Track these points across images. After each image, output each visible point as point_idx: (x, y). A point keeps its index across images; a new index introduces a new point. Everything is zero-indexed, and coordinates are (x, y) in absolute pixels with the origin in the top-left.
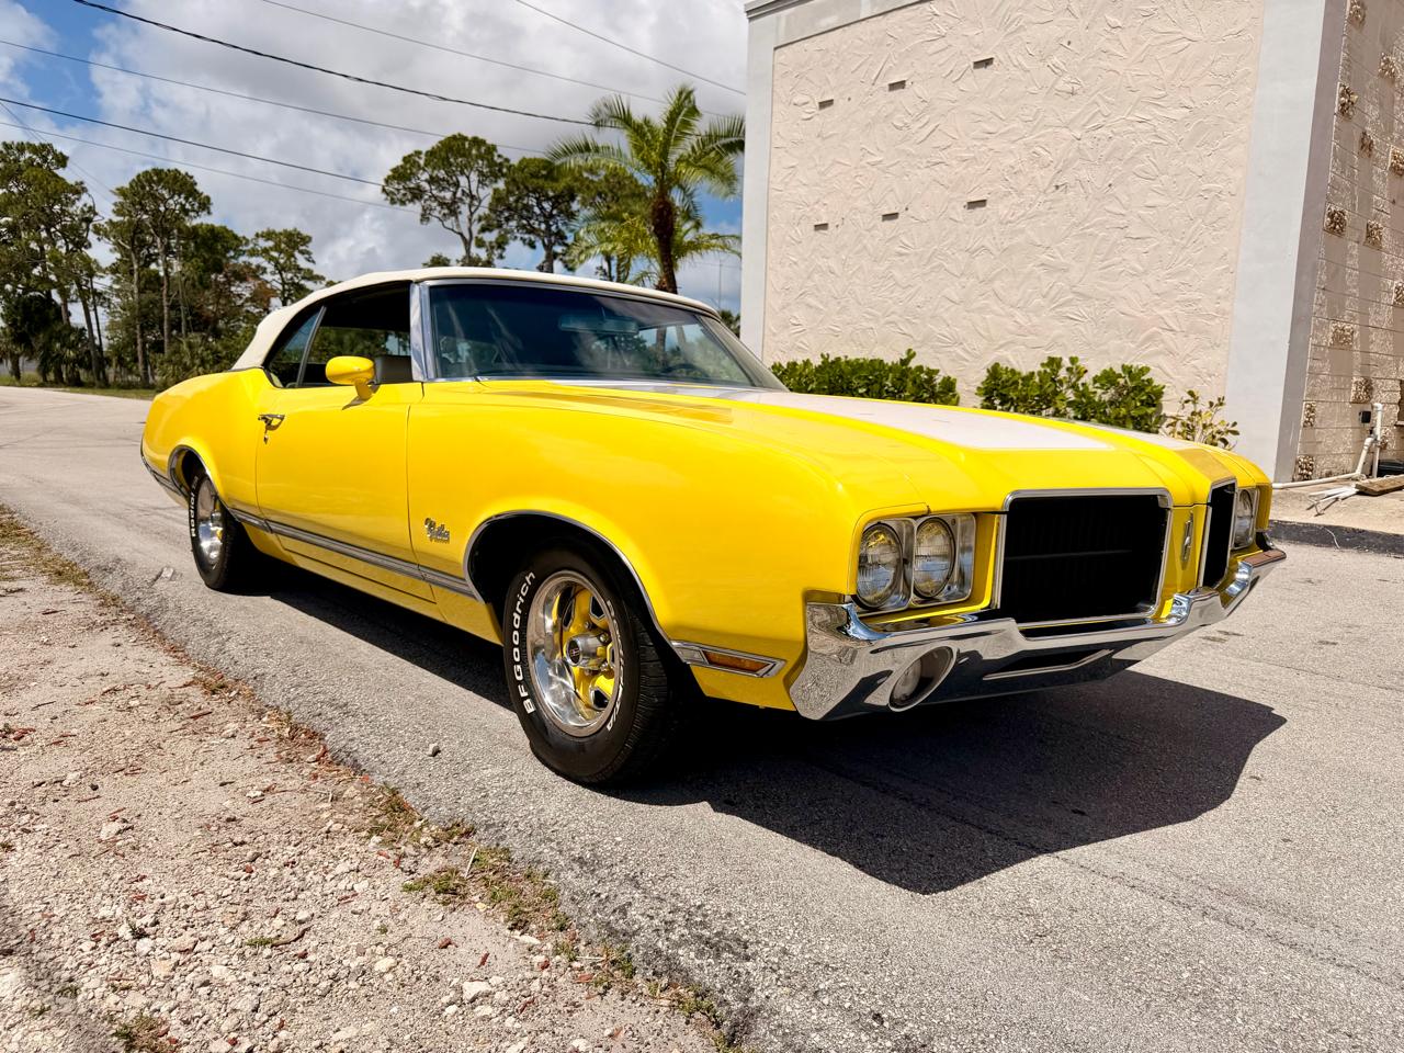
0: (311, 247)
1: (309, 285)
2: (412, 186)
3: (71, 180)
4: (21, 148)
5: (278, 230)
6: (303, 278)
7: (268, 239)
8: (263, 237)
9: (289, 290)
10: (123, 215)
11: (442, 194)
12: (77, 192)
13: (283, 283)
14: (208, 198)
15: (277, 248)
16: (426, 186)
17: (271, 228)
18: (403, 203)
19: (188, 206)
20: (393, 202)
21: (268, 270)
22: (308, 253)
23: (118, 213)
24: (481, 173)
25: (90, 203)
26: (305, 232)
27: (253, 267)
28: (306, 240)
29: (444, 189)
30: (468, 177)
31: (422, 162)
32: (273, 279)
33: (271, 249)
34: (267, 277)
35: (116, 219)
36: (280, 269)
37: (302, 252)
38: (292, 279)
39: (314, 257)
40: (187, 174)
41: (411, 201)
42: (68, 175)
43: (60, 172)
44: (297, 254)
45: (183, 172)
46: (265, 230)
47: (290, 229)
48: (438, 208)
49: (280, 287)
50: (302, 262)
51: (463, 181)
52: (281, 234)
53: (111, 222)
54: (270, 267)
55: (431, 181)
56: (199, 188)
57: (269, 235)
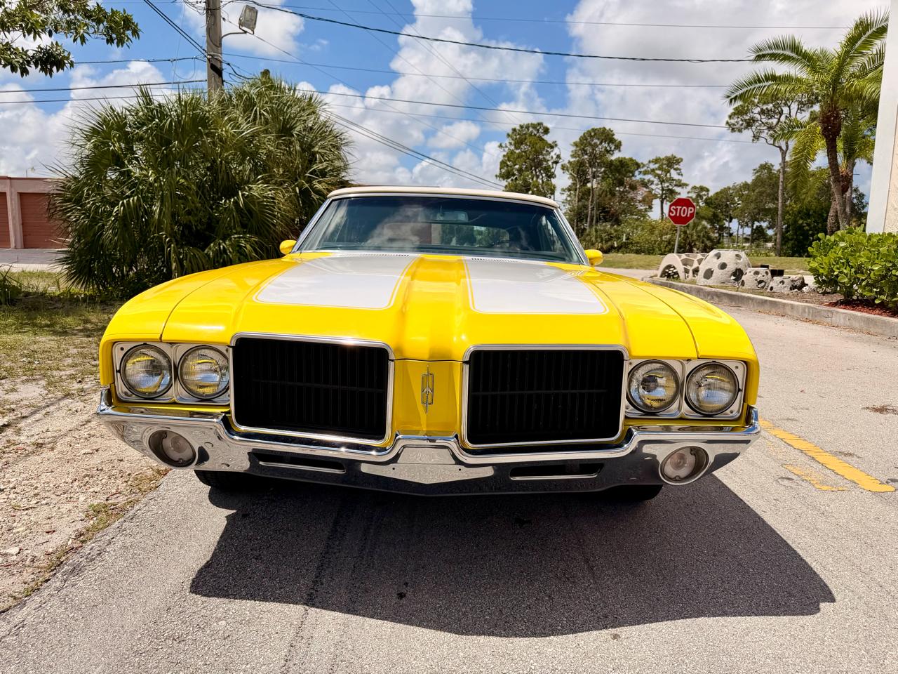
0: (681, 166)
1: (677, 189)
2: (747, 118)
3: (550, 142)
4: (528, 127)
5: (662, 157)
6: (676, 185)
7: (656, 163)
8: (653, 162)
9: (665, 194)
10: (576, 157)
11: (770, 121)
12: (552, 147)
13: (663, 190)
14: (620, 142)
15: (660, 168)
16: (758, 116)
17: (658, 156)
18: (740, 131)
19: (608, 148)
20: (733, 130)
21: (655, 183)
22: (680, 170)
23: (573, 156)
24: (800, 103)
25: (558, 153)
26: (678, 156)
27: (646, 181)
28: (679, 161)
29: (772, 117)
30: (789, 107)
31: (756, 101)
32: (657, 188)
33: (656, 169)
34: (653, 187)
35: (572, 160)
36: (662, 182)
37: (676, 169)
38: (668, 186)
39: (683, 171)
40: (610, 129)
41: (746, 128)
42: (548, 138)
43: (545, 137)
44: (672, 171)
45: (607, 129)
46: (654, 158)
47: (669, 155)
48: (766, 131)
49: (661, 192)
50: (674, 174)
51: (786, 110)
52: (663, 159)
53: (569, 162)
54: (656, 181)
55: (762, 112)
56: (615, 137)
57: (656, 161)
